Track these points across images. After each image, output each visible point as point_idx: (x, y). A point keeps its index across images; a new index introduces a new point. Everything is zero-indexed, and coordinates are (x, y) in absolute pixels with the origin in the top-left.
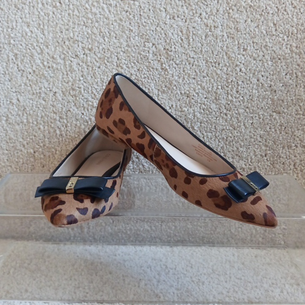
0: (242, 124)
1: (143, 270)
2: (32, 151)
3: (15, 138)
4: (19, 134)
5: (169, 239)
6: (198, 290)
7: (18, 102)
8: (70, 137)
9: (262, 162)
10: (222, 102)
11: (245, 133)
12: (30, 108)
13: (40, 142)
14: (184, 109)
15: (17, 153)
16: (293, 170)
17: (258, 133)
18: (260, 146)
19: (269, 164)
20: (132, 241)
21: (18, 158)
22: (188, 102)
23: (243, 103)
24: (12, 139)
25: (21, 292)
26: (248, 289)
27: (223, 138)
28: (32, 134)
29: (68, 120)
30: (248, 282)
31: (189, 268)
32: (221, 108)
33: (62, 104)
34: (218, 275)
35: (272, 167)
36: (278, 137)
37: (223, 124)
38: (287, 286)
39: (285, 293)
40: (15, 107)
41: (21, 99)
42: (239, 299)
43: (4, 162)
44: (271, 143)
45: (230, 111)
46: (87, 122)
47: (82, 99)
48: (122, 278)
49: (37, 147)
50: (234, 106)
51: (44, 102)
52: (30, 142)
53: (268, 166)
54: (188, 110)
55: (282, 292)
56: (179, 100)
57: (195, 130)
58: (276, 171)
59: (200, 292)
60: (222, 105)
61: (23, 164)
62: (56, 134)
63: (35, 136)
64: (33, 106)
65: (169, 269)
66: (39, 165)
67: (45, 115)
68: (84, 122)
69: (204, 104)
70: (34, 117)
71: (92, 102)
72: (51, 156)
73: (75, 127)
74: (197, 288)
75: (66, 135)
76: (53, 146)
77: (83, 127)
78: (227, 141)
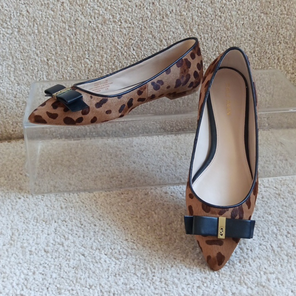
0: (235, 25)
1: (160, 158)
2: (45, 59)
3: (29, 48)
4: (32, 44)
5: (172, 128)
7: (27, 13)
8: (80, 44)
10: (217, 6)
11: (237, 33)
12: (40, 19)
13: (52, 51)
14: (183, 13)
15: (32, 61)
16: (277, 64)
17: (248, 32)
18: (249, 44)
19: (257, 60)
20: (141, 133)
21: (32, 67)
22: (186, 6)
23: (236, 6)
24: (26, 49)
27: (218, 38)
28: (44, 43)
29: (77, 28)
32: (216, 11)
33: (70, 14)
35: (259, 62)
36: (265, 35)
37: (218, 25)
38: (278, 162)
39: (278, 168)
40: (25, 19)
41: (30, 10)
43: (21, 71)
44: (259, 41)
45: (224, 13)
46: (95, 30)
47: (88, 7)
48: (145, 166)
49: (50, 55)
50: (227, 9)
51: (52, 13)
52: (42, 51)
53: (256, 61)
54: (187, 14)
55: (275, 167)
56: (179, 5)
57: (193, 32)
58: (262, 65)
60: (217, 8)
61: (38, 71)
62: (67, 42)
63: (47, 45)
64: (42, 17)
65: (181, 155)
66: (53, 71)
67: (55, 24)
68: (92, 29)
69: (201, 8)
70: (44, 27)
71: (98, 11)
72: (64, 63)
73: (84, 35)
75: (76, 42)
76: (65, 53)
77: (91, 34)
78: (221, 40)
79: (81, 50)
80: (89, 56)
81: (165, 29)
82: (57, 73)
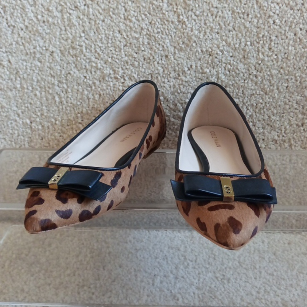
0: (276, 87)
1: (159, 263)
2: (28, 122)
3: (8, 107)
4: (13, 101)
6: (223, 290)
7: (9, 64)
8: (72, 105)
9: (299, 133)
10: (252, 62)
11: (279, 98)
12: (23, 71)
13: (37, 111)
14: (206, 70)
15: (11, 123)
17: (294, 98)
18: (296, 114)
20: (146, 223)
21: (12, 130)
22: (210, 62)
23: (277, 62)
24: (5, 107)
25: (17, 292)
26: (282, 288)
27: (253, 105)
28: (28, 101)
29: (69, 84)
30: (281, 278)
31: (211, 260)
32: (250, 69)
33: (60, 66)
34: (246, 269)
37: (253, 88)
40: (6, 70)
41: (13, 60)
42: (271, 302)
45: (260, 72)
46: (91, 87)
47: (83, 59)
49: (34, 116)
50: (266, 66)
51: (39, 64)
52: (25, 111)
53: (305, 137)
54: (210, 72)
56: (200, 59)
59: (226, 292)
60: (251, 65)
61: (19, 135)
62: (55, 101)
63: (31, 104)
64: (26, 69)
65: (189, 262)
66: (37, 137)
67: (42, 78)
68: (87, 87)
69: (230, 64)
70: (29, 81)
71: (96, 63)
72: (51, 127)
73: (77, 93)
74: (221, 286)
75: (67, 102)
76: (52, 115)
77: (86, 92)
78: (256, 108)
79: (73, 112)
80: (82, 121)
81: (180, 90)
82: (42, 139)
